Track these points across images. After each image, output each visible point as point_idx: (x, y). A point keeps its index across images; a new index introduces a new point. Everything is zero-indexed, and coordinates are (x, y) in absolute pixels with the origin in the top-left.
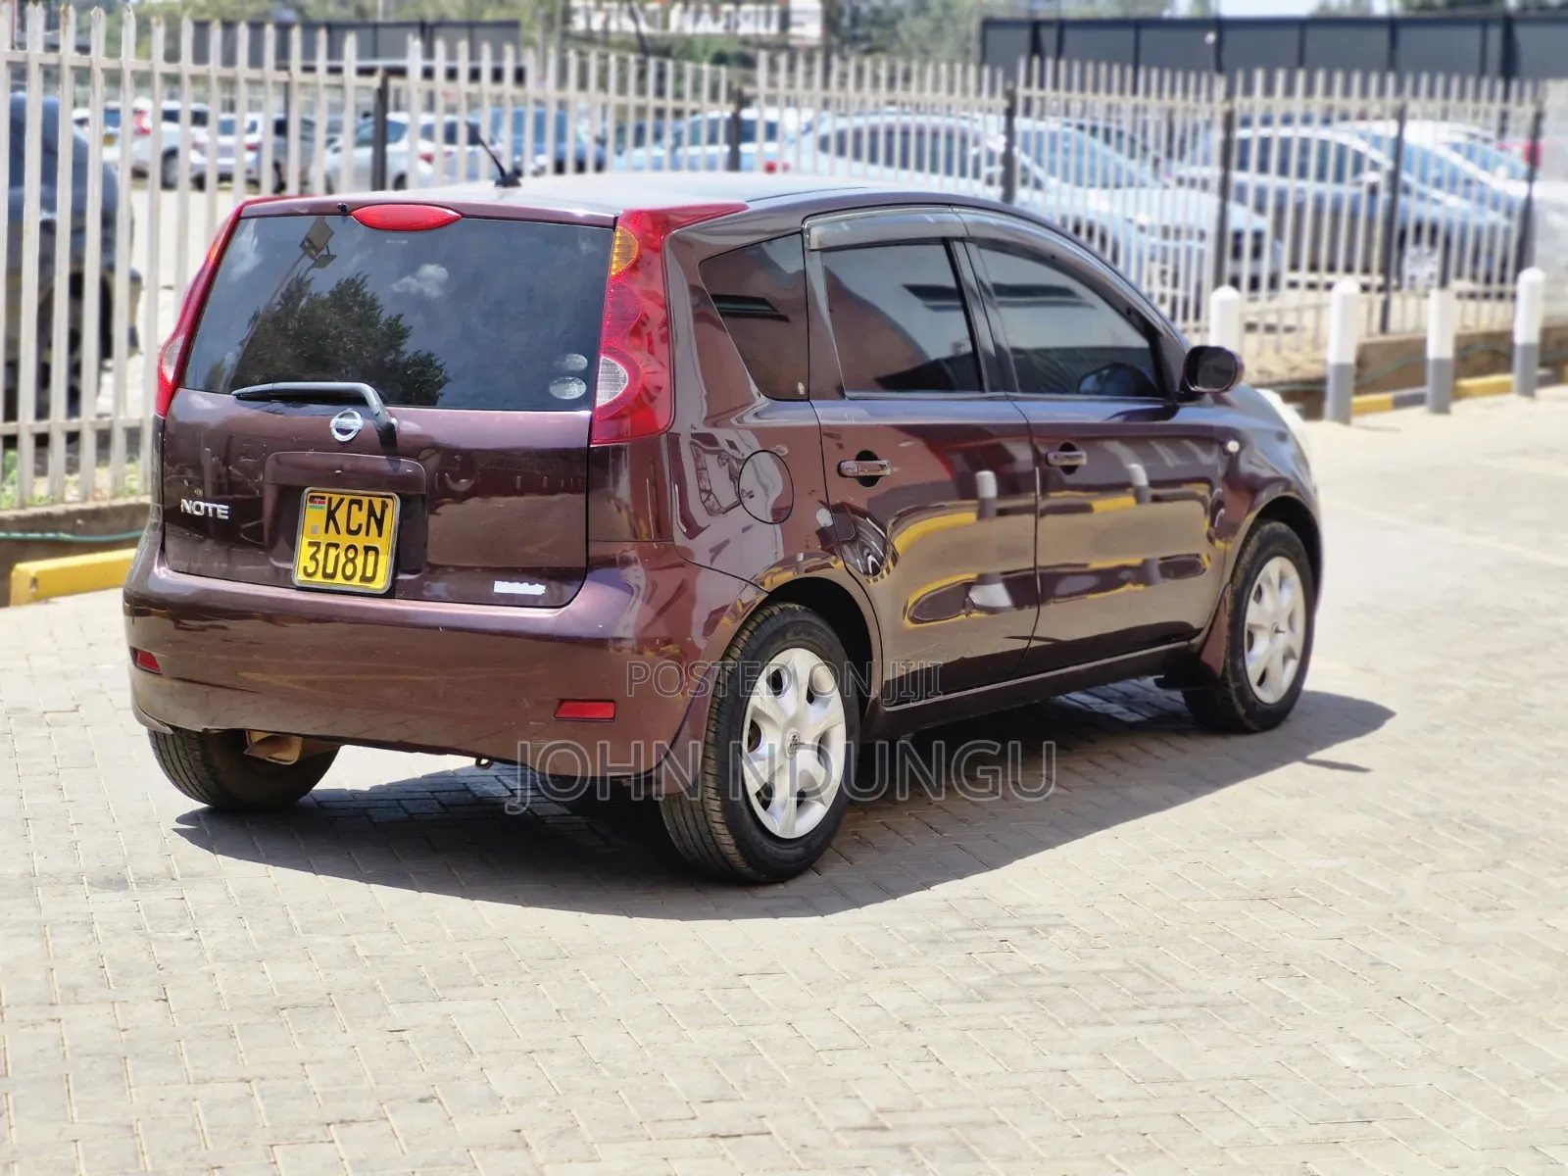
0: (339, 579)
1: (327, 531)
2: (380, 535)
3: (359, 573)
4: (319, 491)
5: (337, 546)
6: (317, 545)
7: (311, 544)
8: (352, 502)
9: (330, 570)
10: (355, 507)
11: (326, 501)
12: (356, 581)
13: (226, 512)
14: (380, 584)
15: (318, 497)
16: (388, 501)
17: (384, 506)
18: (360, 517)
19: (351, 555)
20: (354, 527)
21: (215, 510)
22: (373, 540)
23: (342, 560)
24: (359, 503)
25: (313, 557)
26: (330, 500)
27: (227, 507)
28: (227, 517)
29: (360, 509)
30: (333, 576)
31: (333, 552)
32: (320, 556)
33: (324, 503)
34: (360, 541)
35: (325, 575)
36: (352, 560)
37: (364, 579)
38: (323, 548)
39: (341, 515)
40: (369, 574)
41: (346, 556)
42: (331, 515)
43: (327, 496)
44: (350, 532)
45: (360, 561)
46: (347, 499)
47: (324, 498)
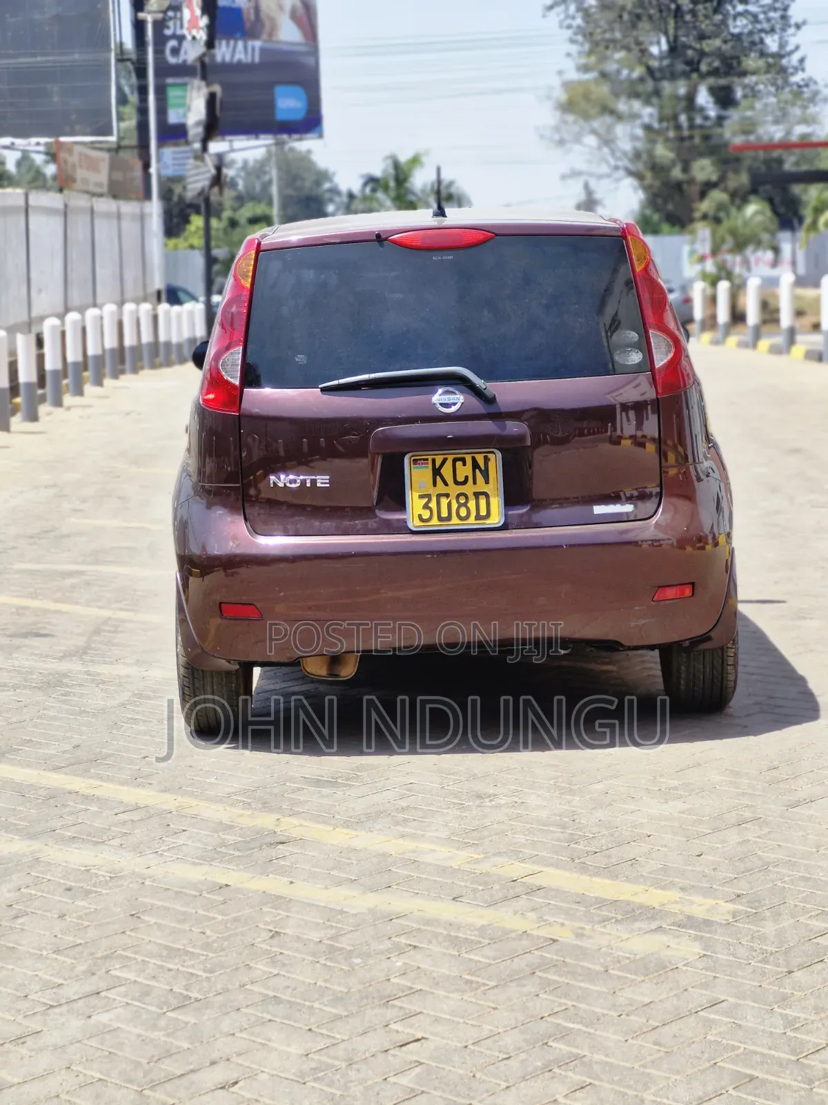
0: (455, 520)
1: (435, 484)
2: (487, 482)
3: (473, 513)
4: (422, 455)
5: (447, 495)
6: (429, 496)
7: (421, 497)
8: (455, 461)
9: (444, 514)
10: (459, 464)
11: (430, 462)
12: (472, 520)
13: (328, 481)
14: (496, 519)
15: (420, 460)
16: (490, 456)
17: (486, 460)
18: (464, 471)
19: (462, 500)
20: (460, 478)
21: (314, 482)
22: (481, 486)
23: (455, 506)
24: (464, 461)
25: (426, 507)
26: (434, 461)
27: (328, 477)
28: (328, 485)
29: (464, 464)
30: (449, 518)
31: (444, 501)
32: (433, 505)
33: (427, 464)
34: (469, 489)
35: (440, 518)
36: (465, 505)
37: (478, 517)
38: (434, 499)
39: (447, 471)
40: (483, 512)
41: (458, 502)
42: (437, 472)
43: (430, 458)
44: (456, 483)
45: (472, 504)
46: (450, 458)
47: (427, 459)
